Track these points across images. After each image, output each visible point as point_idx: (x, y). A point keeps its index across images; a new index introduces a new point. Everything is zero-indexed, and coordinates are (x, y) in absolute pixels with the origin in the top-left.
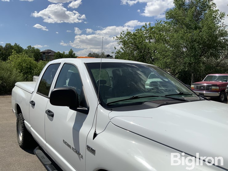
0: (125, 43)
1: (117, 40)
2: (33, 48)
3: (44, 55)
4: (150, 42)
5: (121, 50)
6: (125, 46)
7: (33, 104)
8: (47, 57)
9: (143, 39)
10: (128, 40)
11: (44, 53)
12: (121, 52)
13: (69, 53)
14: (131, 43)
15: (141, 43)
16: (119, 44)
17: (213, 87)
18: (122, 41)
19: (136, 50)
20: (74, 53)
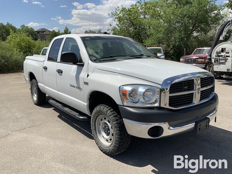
0: (120, 19)
1: (113, 16)
2: (27, 27)
3: (39, 35)
4: (145, 18)
5: (117, 27)
6: (120, 23)
7: (45, 68)
8: (41, 36)
9: (138, 15)
10: (123, 16)
11: (38, 32)
12: (117, 28)
13: (64, 31)
14: (127, 20)
15: (136, 19)
16: (115, 21)
17: (200, 60)
18: (117, 18)
19: (132, 26)
20: (69, 31)
